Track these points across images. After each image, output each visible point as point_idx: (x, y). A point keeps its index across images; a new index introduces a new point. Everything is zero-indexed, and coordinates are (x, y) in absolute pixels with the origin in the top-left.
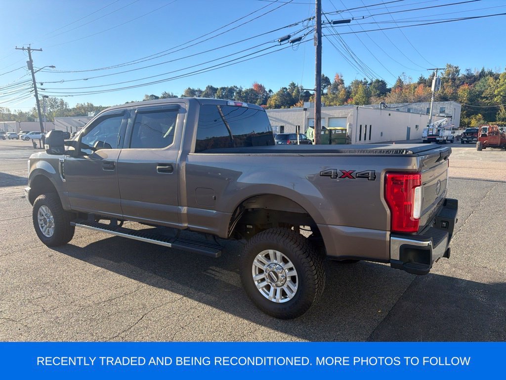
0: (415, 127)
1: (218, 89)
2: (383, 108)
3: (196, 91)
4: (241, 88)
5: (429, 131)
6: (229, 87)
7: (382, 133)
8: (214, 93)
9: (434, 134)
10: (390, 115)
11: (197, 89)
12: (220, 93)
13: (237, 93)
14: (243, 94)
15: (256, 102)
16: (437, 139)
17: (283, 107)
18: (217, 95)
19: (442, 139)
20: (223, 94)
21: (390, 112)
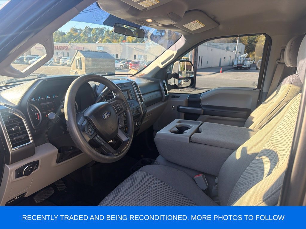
0: (223, 58)
1: (93, 29)
2: (208, 45)
3: (78, 29)
4: (109, 29)
5: (238, 61)
6: (101, 28)
7: (207, 62)
8: (90, 31)
9: (241, 63)
10: (212, 50)
11: (79, 29)
12: (95, 31)
13: (107, 32)
14: (110, 32)
15: (119, 38)
16: (243, 66)
17: (138, 42)
18: (93, 32)
19: (246, 66)
20: (97, 32)
21: (212, 48)
